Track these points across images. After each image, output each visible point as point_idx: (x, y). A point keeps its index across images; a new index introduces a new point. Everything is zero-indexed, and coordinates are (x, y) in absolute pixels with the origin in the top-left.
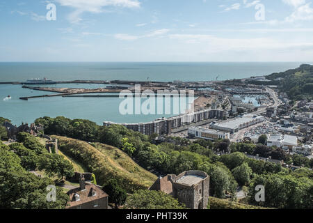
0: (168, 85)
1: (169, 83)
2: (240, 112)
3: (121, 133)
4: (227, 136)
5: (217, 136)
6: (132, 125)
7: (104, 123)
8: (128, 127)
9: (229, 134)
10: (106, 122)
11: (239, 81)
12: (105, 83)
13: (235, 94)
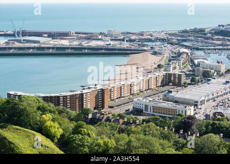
0: (100, 37)
1: (101, 34)
2: (207, 76)
3: (39, 108)
4: (190, 111)
5: (175, 111)
6: (51, 97)
7: (9, 95)
8: (45, 99)
9: (192, 108)
10: (12, 93)
11: (202, 31)
12: (6, 35)
13: (198, 49)
